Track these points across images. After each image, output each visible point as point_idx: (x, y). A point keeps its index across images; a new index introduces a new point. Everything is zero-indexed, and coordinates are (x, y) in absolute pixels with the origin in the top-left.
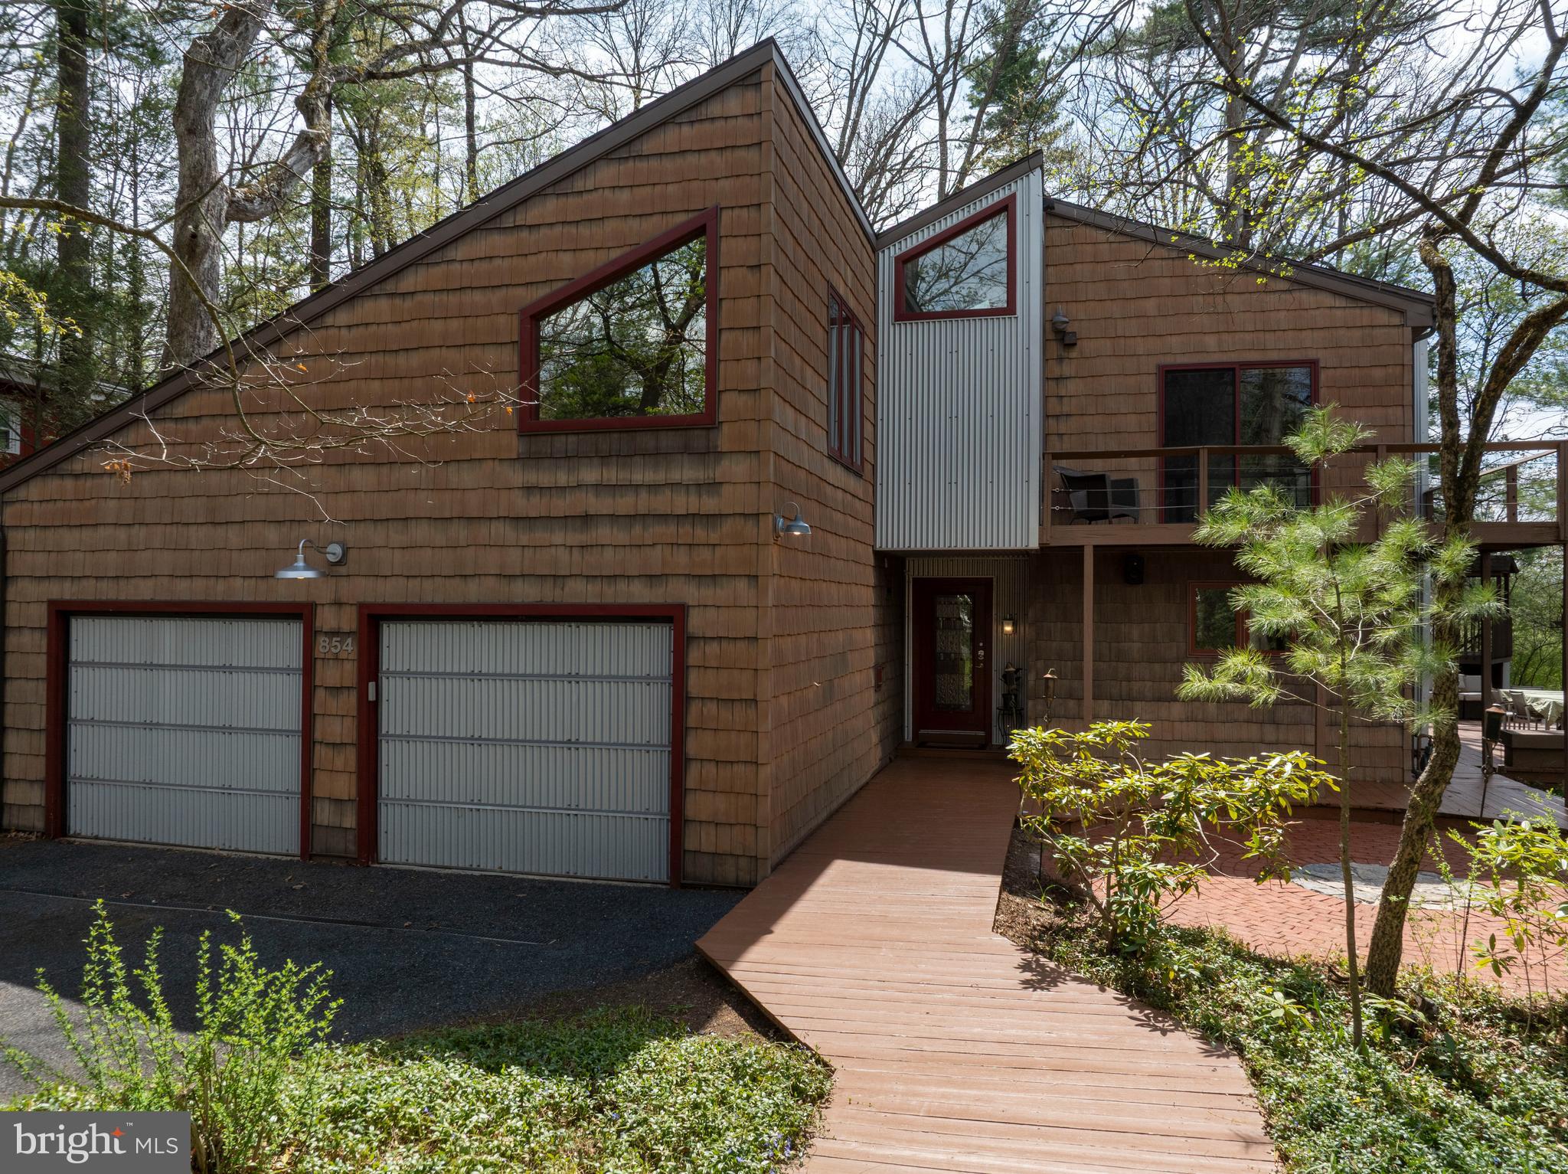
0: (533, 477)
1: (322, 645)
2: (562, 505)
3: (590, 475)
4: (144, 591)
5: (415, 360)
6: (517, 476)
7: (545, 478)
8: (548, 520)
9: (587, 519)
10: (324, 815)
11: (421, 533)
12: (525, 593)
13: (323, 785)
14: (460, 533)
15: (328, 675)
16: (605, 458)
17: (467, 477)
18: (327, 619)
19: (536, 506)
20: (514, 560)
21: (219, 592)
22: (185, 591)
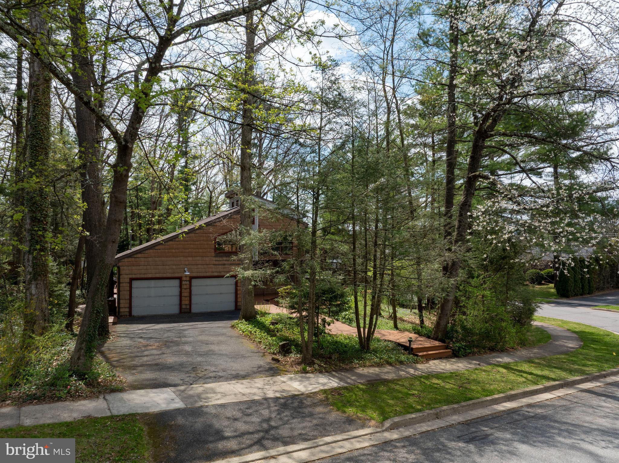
0: (217, 259)
1: (184, 283)
2: (221, 263)
3: (225, 259)
4: (150, 276)
5: (198, 243)
6: (214, 259)
7: (218, 259)
8: (219, 265)
9: (224, 264)
10: (184, 307)
11: (200, 266)
12: (216, 274)
13: (183, 302)
14: (206, 266)
15: (184, 287)
16: (226, 257)
17: (207, 259)
18: (184, 279)
19: (217, 263)
20: (214, 270)
21: (165, 275)
22: (158, 276)
